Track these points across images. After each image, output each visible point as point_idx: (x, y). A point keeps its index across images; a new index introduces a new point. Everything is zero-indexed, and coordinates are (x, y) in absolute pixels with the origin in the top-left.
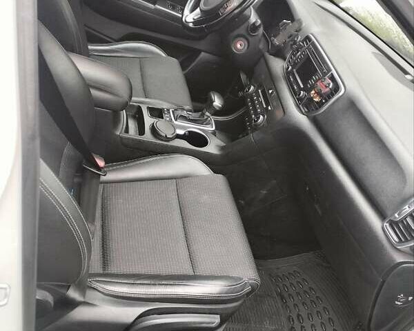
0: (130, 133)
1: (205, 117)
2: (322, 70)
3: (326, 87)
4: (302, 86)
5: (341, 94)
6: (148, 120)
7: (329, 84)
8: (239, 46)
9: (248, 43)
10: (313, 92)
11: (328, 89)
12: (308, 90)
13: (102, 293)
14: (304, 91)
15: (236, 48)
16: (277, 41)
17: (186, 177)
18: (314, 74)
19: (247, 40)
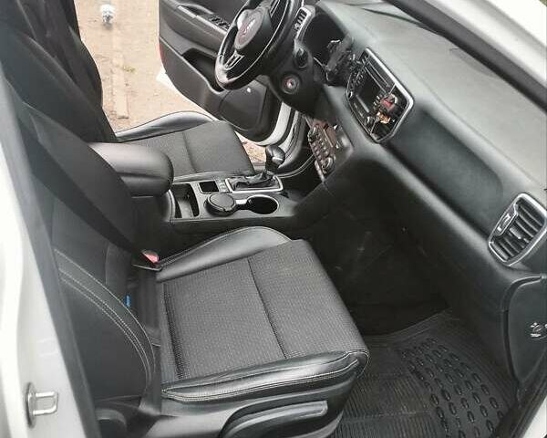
0: (183, 217)
1: (268, 178)
2: (384, 86)
3: (391, 103)
4: (368, 111)
5: (410, 107)
6: (201, 197)
7: (394, 99)
8: (289, 85)
9: (300, 78)
10: (379, 114)
11: (393, 106)
12: (373, 114)
13: (182, 402)
14: (370, 116)
15: (287, 89)
16: (329, 68)
17: (259, 251)
18: (377, 93)
19: (297, 75)
